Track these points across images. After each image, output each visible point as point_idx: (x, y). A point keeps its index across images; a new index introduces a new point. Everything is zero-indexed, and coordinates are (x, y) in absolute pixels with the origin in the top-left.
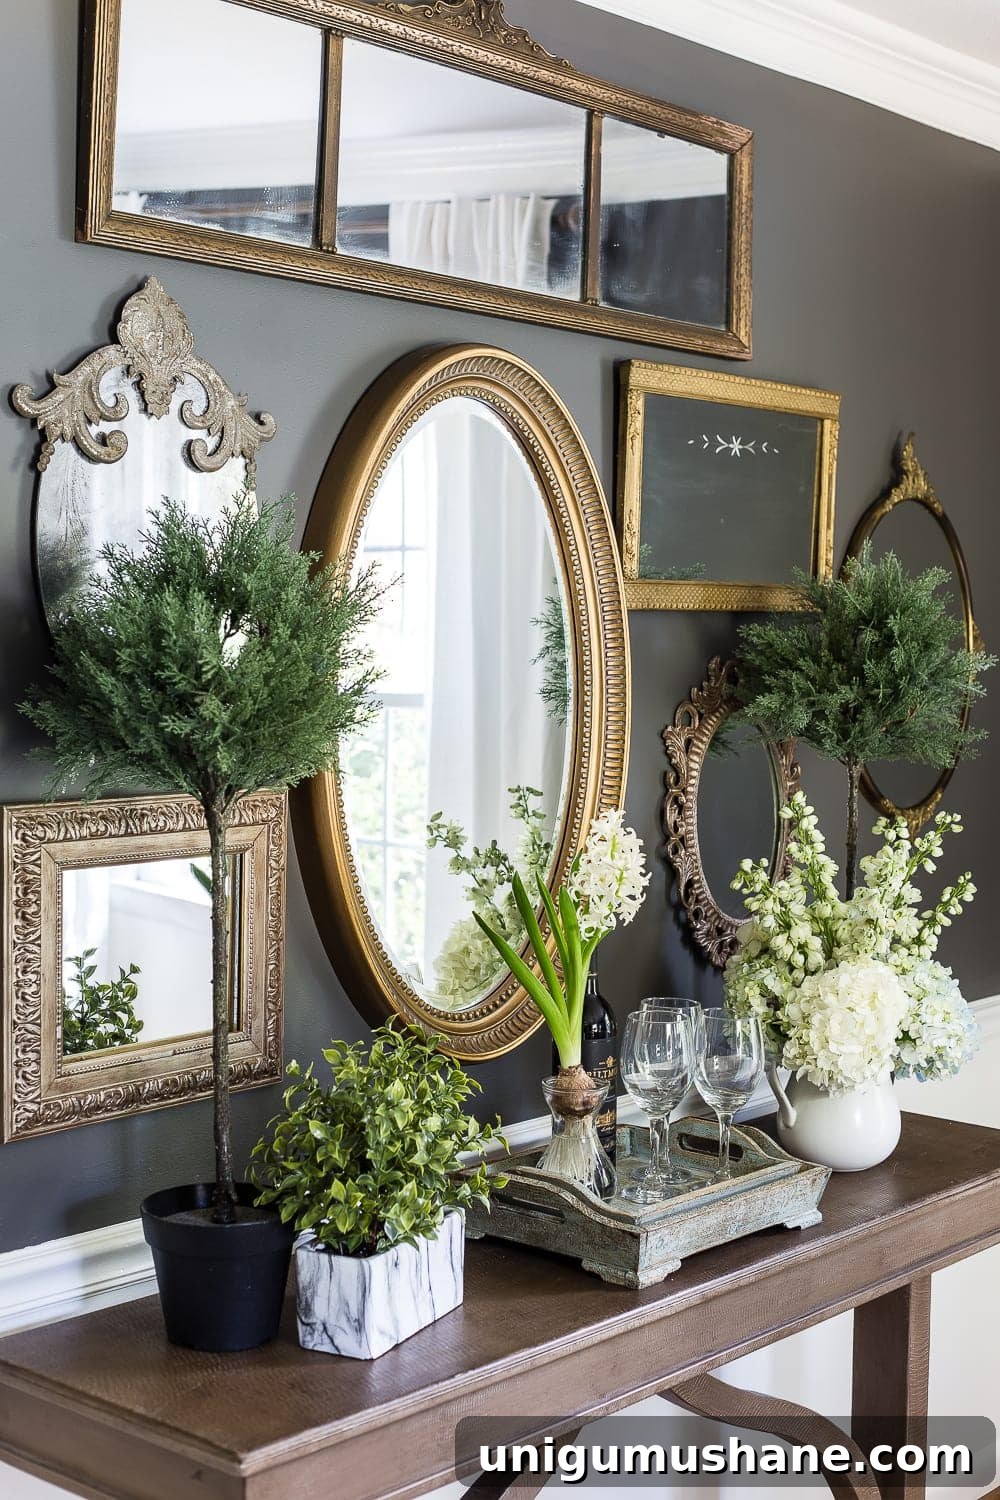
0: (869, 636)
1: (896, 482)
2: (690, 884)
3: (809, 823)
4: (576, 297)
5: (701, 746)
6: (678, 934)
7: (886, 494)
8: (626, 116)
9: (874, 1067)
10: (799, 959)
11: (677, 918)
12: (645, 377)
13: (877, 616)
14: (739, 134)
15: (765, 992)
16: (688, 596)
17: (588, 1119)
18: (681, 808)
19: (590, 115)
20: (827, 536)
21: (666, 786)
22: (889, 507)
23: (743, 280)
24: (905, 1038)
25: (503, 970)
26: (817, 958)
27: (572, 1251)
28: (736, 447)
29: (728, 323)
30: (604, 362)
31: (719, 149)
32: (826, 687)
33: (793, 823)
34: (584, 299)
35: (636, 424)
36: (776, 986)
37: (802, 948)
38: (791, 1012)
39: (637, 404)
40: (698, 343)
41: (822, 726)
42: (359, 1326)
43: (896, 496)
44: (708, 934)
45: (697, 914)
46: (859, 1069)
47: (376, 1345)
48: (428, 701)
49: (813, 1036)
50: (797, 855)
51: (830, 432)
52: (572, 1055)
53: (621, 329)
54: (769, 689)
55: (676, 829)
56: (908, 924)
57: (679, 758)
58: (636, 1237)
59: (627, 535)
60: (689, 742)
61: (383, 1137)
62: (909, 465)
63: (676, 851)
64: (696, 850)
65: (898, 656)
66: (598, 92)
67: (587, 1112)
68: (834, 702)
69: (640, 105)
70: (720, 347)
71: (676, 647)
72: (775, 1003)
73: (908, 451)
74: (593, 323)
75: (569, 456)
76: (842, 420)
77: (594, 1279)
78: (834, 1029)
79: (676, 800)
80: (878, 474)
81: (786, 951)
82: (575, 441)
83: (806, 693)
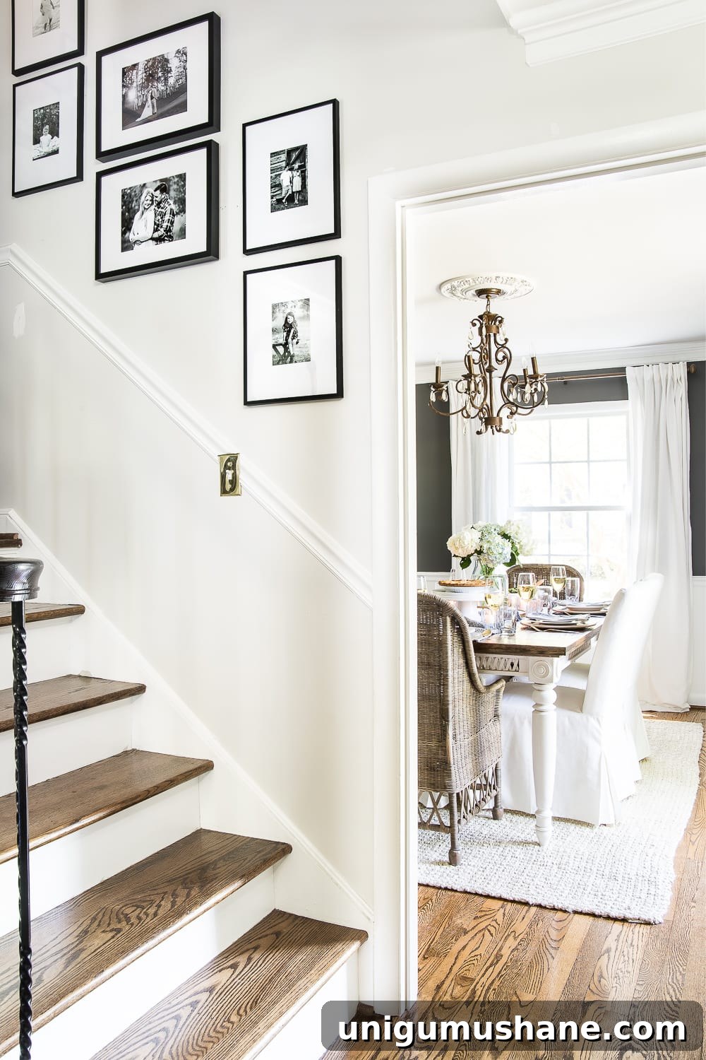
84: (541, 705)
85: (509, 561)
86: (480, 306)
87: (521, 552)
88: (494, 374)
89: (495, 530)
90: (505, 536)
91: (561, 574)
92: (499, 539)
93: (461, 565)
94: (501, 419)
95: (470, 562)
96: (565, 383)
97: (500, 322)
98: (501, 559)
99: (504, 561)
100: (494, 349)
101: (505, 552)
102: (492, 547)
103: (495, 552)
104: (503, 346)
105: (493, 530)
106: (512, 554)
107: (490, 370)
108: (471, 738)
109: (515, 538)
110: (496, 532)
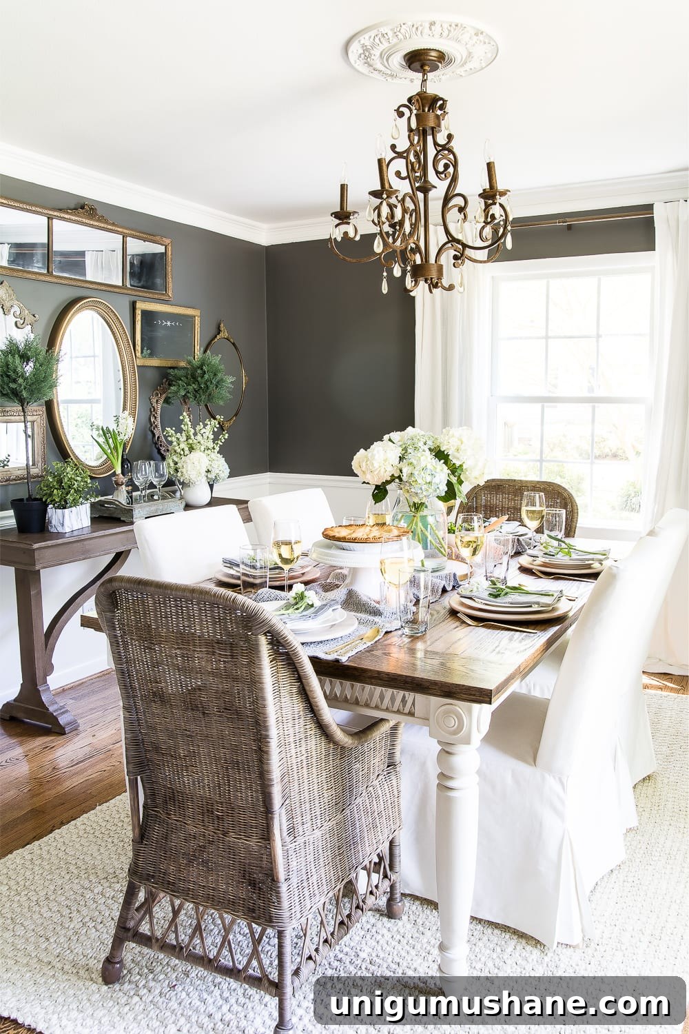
0: (199, 371)
1: (219, 333)
2: (158, 437)
3: (187, 420)
4: (121, 284)
5: (161, 402)
6: (156, 451)
7: (216, 337)
8: (134, 237)
9: (200, 478)
10: (182, 453)
11: (156, 446)
12: (141, 306)
13: (201, 367)
14: (167, 241)
15: (173, 461)
16: (155, 362)
17: (124, 486)
18: (155, 418)
19: (123, 237)
20: (197, 348)
21: (151, 412)
22: (216, 340)
23: (170, 280)
24: (208, 471)
25: (106, 456)
26: (187, 452)
27: (119, 516)
28: (169, 323)
29: (166, 291)
30: (130, 302)
31: (162, 245)
32: (188, 384)
33: (183, 420)
34: (123, 285)
35: (139, 318)
36: (176, 459)
37: (183, 450)
38: (179, 465)
39: (138, 313)
40: (156, 296)
41: (189, 395)
42: (63, 525)
43: (218, 337)
44: (164, 451)
45: (161, 445)
46: (196, 478)
47: (67, 530)
48: (102, 402)
49: (184, 470)
50: (184, 428)
51: (197, 320)
52: (119, 471)
53: (133, 293)
54: (174, 385)
55: (154, 423)
56: (211, 445)
57: (155, 404)
58: (132, 510)
59: (137, 346)
60: (157, 401)
61: (66, 480)
62: (222, 329)
63: (154, 429)
64: (160, 428)
65: (206, 376)
66: (125, 231)
67: (122, 484)
68: (190, 388)
69: (137, 234)
70: (164, 297)
71: (152, 376)
72: (176, 463)
73: (222, 325)
74: (126, 291)
75: (118, 324)
76: (201, 316)
77: (124, 521)
78: (189, 468)
79: (154, 415)
80: (213, 331)
81: (179, 450)
82: (120, 322)
83: (183, 386)
84: (451, 778)
85: (443, 494)
86: (411, 83)
87: (466, 479)
88: (431, 194)
89: (425, 444)
90: (440, 455)
91: (538, 504)
92: (428, 460)
93: (374, 496)
94: (440, 268)
95: (386, 492)
96: (569, 227)
97: (442, 107)
98: (431, 491)
99: (436, 494)
100: (431, 151)
101: (436, 480)
102: (416, 473)
103: (420, 481)
104: (444, 147)
105: (421, 444)
106: (449, 484)
107: (425, 189)
108: (327, 826)
109: (455, 457)
110: (426, 448)
